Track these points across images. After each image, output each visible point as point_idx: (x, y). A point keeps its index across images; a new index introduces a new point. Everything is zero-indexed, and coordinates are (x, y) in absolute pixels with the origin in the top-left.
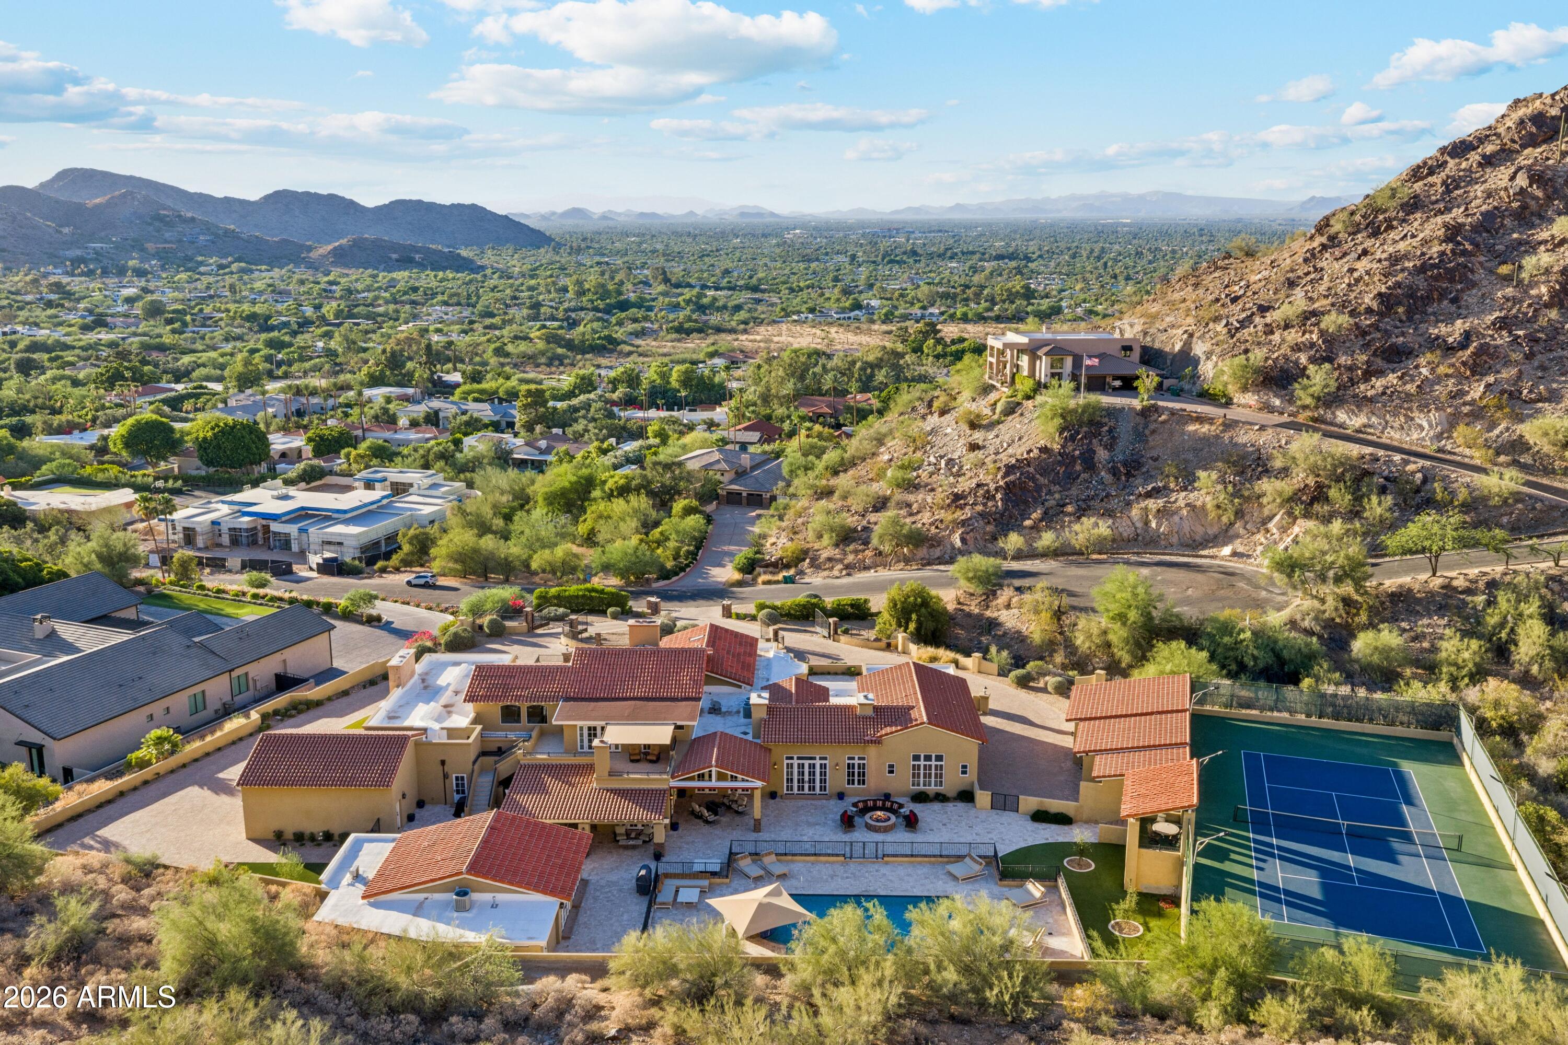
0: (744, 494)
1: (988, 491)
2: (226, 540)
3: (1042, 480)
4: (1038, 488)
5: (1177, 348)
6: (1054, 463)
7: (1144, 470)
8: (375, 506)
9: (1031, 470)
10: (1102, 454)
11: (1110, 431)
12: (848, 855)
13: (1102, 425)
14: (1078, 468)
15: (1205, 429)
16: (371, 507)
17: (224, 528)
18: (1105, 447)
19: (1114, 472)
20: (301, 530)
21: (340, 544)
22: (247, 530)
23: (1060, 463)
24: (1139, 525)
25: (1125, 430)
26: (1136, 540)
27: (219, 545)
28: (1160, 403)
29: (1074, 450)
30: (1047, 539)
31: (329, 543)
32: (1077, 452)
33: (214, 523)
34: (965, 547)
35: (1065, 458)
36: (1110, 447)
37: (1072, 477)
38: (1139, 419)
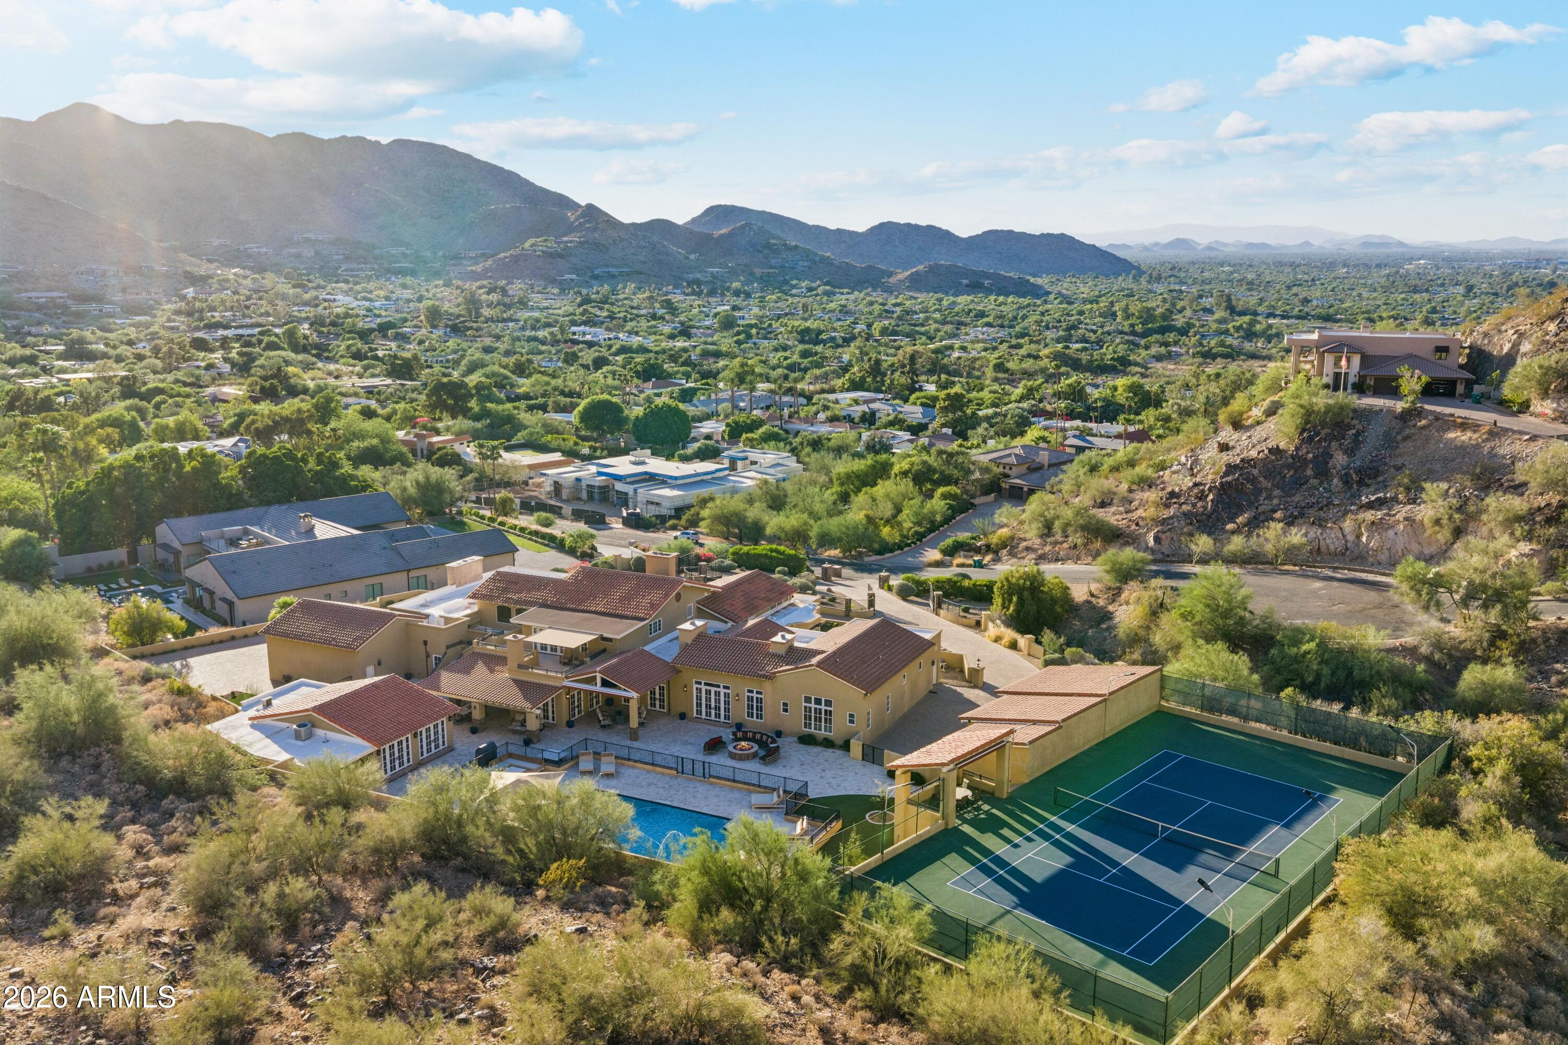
0: (1025, 489)
1: (1203, 491)
2: (584, 495)
3: (1265, 483)
4: (1258, 491)
5: (1506, 349)
6: (1282, 466)
7: (1381, 479)
8: (710, 477)
9: (1255, 472)
10: (1340, 459)
11: (1358, 434)
12: (680, 769)
13: (1349, 427)
14: (1309, 472)
15: (1465, 437)
16: (705, 477)
17: (584, 484)
18: (1345, 452)
19: (1346, 480)
20: (635, 490)
21: (657, 504)
22: (600, 487)
23: (1289, 467)
24: (1350, 538)
25: (1374, 434)
26: (1343, 554)
27: (580, 499)
28: (1427, 407)
29: (1308, 452)
30: (1237, 543)
31: (652, 503)
32: (1311, 455)
33: (578, 480)
34: (1158, 547)
35: (1297, 461)
36: (1350, 452)
37: (1299, 483)
38: (1397, 424)
